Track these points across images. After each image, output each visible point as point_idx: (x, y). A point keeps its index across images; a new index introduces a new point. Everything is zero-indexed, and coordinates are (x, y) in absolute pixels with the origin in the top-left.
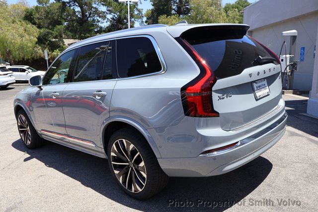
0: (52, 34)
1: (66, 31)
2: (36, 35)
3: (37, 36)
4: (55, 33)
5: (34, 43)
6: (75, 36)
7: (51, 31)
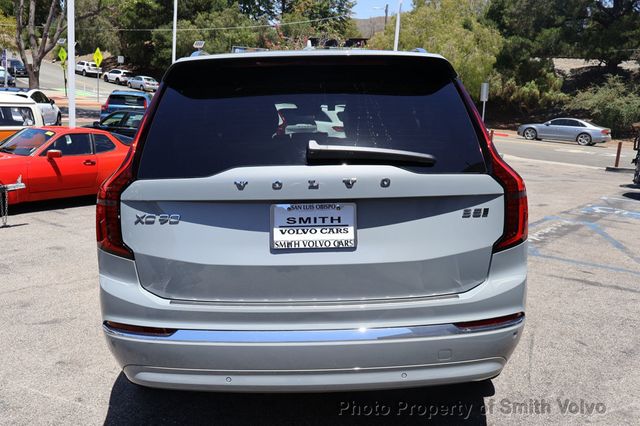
0: (528, 47)
1: (561, 42)
2: (496, 49)
3: (498, 52)
4: (536, 46)
5: (489, 66)
6: (581, 51)
7: (528, 41)
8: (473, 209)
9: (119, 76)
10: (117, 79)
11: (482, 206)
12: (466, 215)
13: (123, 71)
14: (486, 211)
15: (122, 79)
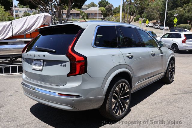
8: (62, 64)
9: (158, 26)
10: (157, 27)
11: (64, 64)
12: (61, 66)
13: (159, 25)
14: (65, 65)
15: (158, 27)
